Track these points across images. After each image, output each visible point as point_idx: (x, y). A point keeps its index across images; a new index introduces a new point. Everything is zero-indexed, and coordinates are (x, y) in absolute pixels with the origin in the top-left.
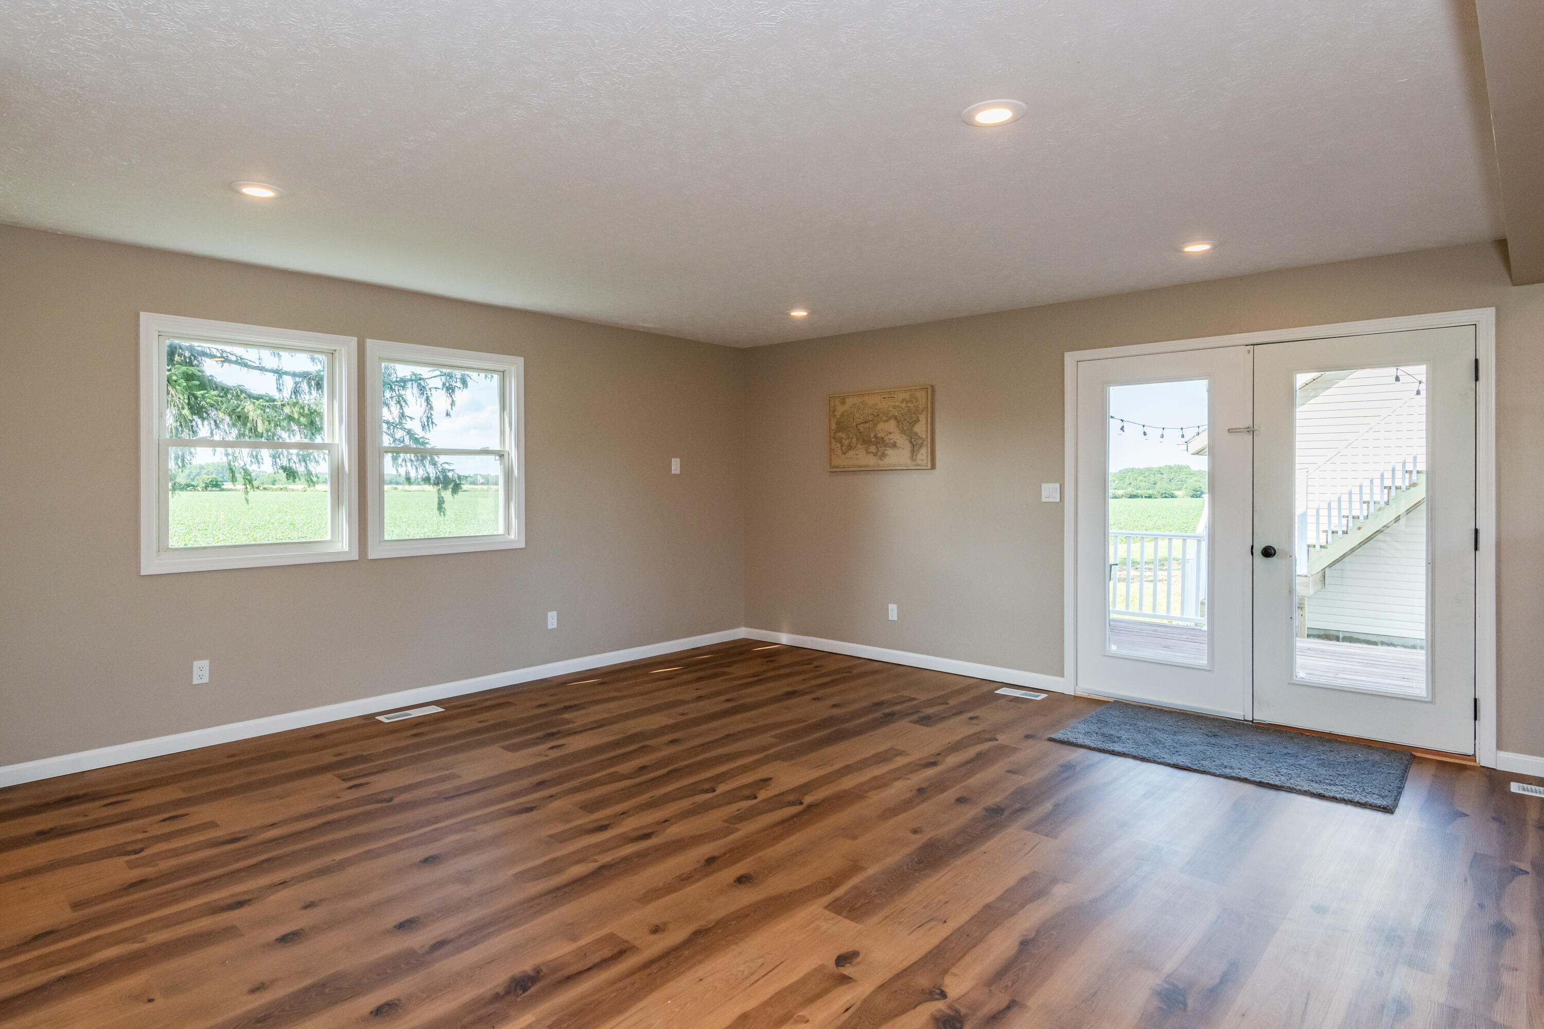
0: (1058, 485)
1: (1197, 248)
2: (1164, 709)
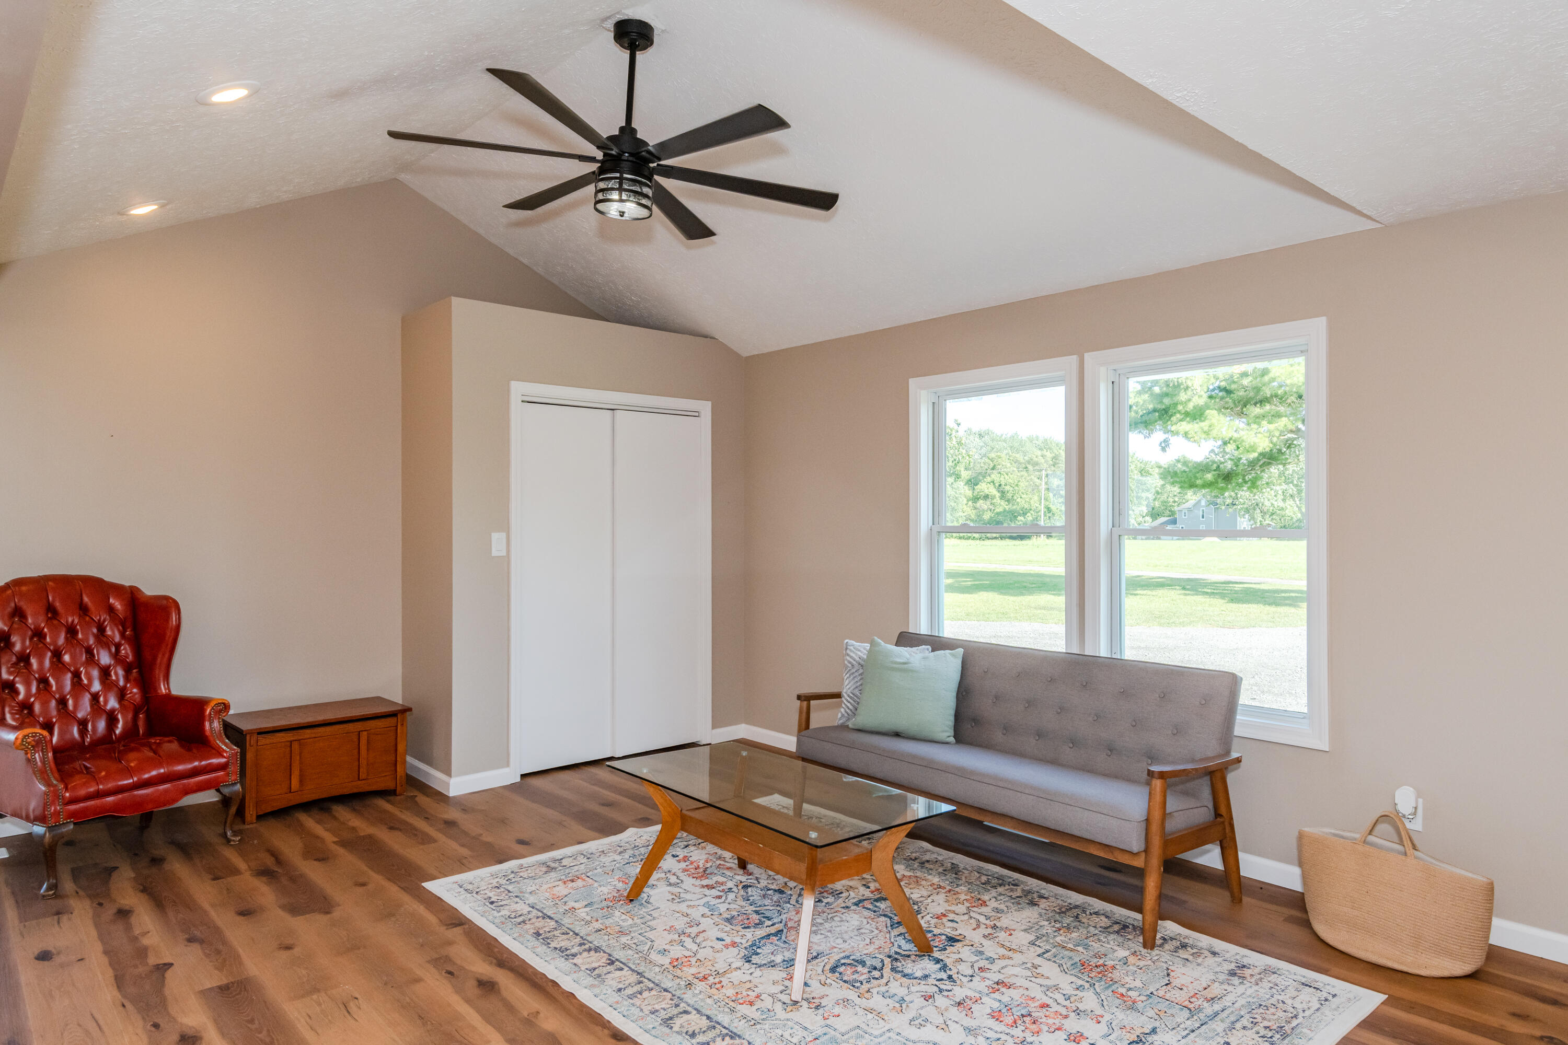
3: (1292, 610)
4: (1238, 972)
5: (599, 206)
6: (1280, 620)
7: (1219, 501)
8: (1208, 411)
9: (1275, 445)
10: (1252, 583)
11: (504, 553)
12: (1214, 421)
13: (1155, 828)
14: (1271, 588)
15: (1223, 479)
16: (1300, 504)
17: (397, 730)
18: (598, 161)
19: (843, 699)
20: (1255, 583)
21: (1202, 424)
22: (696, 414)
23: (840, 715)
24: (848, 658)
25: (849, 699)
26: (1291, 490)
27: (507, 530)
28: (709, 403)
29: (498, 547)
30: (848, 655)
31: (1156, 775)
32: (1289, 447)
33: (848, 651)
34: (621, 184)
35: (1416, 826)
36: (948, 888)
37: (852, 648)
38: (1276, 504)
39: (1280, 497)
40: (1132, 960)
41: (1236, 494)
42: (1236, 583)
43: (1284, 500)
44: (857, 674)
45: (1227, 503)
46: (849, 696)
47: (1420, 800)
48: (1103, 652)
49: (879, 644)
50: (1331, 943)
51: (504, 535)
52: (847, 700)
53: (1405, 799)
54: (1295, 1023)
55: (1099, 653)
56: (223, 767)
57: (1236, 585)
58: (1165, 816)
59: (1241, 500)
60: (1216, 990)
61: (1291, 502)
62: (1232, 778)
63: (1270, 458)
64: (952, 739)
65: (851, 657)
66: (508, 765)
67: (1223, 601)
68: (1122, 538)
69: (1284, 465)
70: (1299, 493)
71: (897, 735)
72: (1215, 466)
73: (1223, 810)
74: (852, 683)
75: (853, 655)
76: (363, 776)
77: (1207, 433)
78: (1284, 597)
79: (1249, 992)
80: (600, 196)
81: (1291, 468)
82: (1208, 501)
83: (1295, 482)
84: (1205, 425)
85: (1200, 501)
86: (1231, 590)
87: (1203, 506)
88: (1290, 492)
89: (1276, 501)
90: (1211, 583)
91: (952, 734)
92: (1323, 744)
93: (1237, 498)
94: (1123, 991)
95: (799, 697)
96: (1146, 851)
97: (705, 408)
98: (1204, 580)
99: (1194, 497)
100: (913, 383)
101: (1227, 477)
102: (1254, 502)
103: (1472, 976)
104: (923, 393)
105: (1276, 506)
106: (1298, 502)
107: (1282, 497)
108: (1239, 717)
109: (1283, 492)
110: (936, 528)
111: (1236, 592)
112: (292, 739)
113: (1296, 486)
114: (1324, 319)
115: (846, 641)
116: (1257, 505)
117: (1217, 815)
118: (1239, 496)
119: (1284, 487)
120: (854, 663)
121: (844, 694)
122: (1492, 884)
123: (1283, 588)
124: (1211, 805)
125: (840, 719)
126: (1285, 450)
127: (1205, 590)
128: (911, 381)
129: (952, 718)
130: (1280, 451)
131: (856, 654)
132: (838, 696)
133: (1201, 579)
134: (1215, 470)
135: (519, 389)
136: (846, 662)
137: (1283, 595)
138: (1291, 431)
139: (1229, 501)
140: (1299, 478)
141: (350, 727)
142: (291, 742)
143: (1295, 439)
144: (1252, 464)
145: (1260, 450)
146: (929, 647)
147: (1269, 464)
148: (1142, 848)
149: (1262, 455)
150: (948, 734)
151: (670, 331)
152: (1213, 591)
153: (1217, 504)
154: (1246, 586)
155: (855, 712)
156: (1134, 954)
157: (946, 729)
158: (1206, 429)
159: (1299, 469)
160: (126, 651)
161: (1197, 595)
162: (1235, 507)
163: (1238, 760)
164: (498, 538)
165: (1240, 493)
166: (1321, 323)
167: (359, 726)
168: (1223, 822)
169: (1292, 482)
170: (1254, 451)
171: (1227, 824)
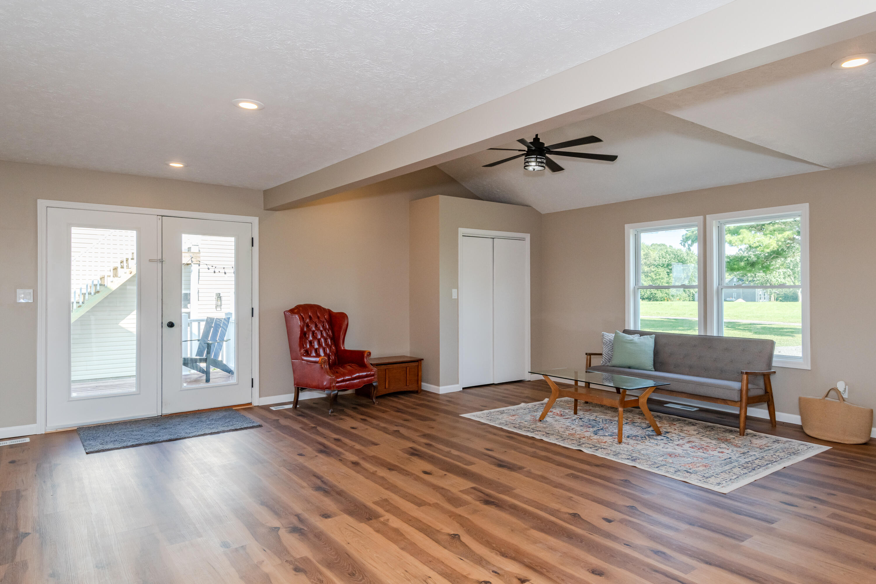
0: (31, 291)
1: (177, 165)
2: (113, 423)
3: (791, 338)
4: (777, 441)
5: (526, 168)
6: (783, 343)
7: (745, 278)
8: (741, 230)
9: (780, 246)
10: (766, 324)
11: (457, 298)
12: (745, 235)
13: (744, 392)
14: (778, 327)
15: (750, 266)
16: (795, 280)
17: (418, 367)
18: (526, 151)
19: (603, 356)
20: (768, 325)
21: (739, 236)
22: (524, 239)
23: (602, 362)
24: (604, 339)
25: (606, 355)
26: (788, 272)
27: (457, 288)
28: (529, 234)
29: (454, 296)
30: (604, 338)
31: (744, 373)
32: (788, 248)
33: (604, 337)
34: (536, 160)
35: (845, 396)
36: (659, 421)
37: (606, 335)
38: (780, 280)
39: (782, 276)
40: (736, 438)
41: (755, 275)
42: (758, 324)
43: (784, 278)
44: (609, 345)
45: (749, 280)
46: (606, 354)
47: (847, 387)
48: (715, 334)
49: (619, 333)
50: (811, 435)
51: (456, 290)
52: (605, 356)
53: (841, 386)
54: (798, 452)
55: (713, 334)
56: (373, 375)
57: (758, 326)
58: (748, 390)
59: (758, 278)
60: (769, 444)
61: (789, 279)
62: (773, 378)
63: (777, 254)
64: (653, 369)
65: (606, 339)
66: (458, 384)
67: (751, 333)
68: (723, 289)
69: (786, 258)
70: (793, 274)
71: (629, 368)
72: (746, 259)
73: (769, 390)
74: (607, 349)
75: (607, 338)
76: (407, 385)
77: (742, 241)
78: (786, 331)
79: (781, 445)
80: (527, 164)
81: (789, 260)
82: (738, 279)
83: (791, 268)
84: (740, 237)
85: (733, 279)
86: (755, 328)
87: (735, 282)
88: (788, 273)
89: (780, 278)
90: (742, 324)
91: (653, 367)
92: (809, 368)
93: (756, 277)
94: (735, 444)
95: (586, 354)
96: (741, 401)
97: (528, 236)
98: (738, 323)
99: (729, 277)
100: (626, 226)
101: (753, 265)
102: (766, 279)
103: (865, 444)
104: (631, 230)
105: (779, 281)
106: (793, 279)
107: (783, 276)
108: (774, 359)
109: (784, 274)
110: (637, 287)
111: (758, 329)
112: (386, 368)
113: (792, 270)
114: (808, 204)
115: (603, 333)
116: (768, 281)
117: (766, 392)
118: (757, 276)
119: (785, 270)
120: (607, 341)
121: (604, 354)
122: (872, 411)
123: (786, 327)
124: (764, 388)
125: (602, 363)
126: (786, 249)
127: (740, 328)
128: (626, 225)
129: (653, 361)
130: (782, 250)
131: (608, 338)
132: (601, 354)
133: (737, 322)
134: (745, 261)
135: (462, 231)
136: (603, 341)
137: (785, 330)
138: (790, 239)
139: (750, 279)
140: (793, 265)
141: (404, 365)
142: (386, 369)
143: (791, 243)
144: (766, 258)
145: (771, 248)
146: (639, 335)
147: (777, 257)
148: (739, 400)
149: (773, 252)
150: (652, 367)
151: (511, 204)
152: (744, 328)
153: (743, 281)
154: (763, 326)
155: (610, 360)
156: (737, 437)
157: (651, 365)
158: (741, 239)
159: (794, 260)
160: (330, 333)
161: (735, 330)
162: (754, 282)
163: (775, 372)
164: (454, 291)
165: (758, 274)
166: (807, 205)
167: (406, 365)
168: (769, 395)
169: (789, 268)
170: (768, 248)
171: (770, 395)
